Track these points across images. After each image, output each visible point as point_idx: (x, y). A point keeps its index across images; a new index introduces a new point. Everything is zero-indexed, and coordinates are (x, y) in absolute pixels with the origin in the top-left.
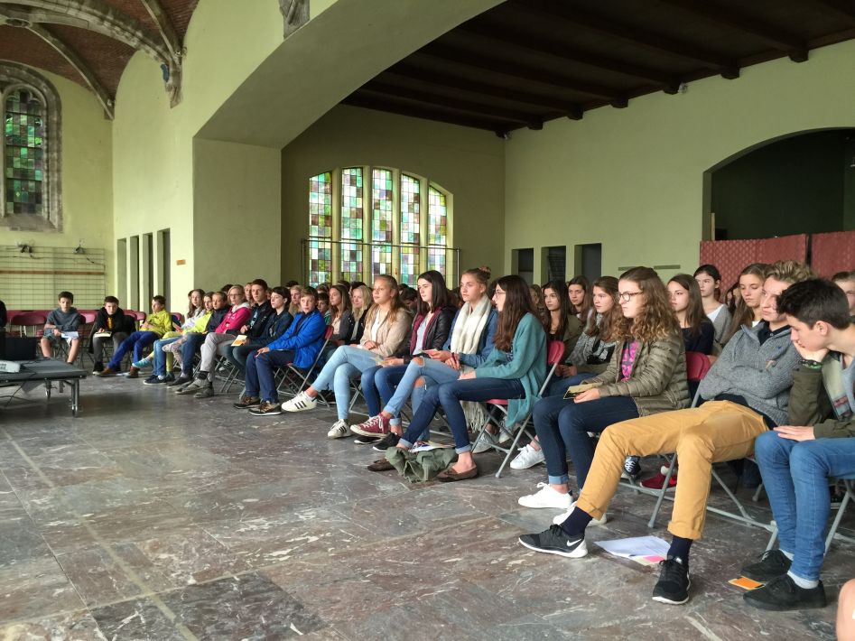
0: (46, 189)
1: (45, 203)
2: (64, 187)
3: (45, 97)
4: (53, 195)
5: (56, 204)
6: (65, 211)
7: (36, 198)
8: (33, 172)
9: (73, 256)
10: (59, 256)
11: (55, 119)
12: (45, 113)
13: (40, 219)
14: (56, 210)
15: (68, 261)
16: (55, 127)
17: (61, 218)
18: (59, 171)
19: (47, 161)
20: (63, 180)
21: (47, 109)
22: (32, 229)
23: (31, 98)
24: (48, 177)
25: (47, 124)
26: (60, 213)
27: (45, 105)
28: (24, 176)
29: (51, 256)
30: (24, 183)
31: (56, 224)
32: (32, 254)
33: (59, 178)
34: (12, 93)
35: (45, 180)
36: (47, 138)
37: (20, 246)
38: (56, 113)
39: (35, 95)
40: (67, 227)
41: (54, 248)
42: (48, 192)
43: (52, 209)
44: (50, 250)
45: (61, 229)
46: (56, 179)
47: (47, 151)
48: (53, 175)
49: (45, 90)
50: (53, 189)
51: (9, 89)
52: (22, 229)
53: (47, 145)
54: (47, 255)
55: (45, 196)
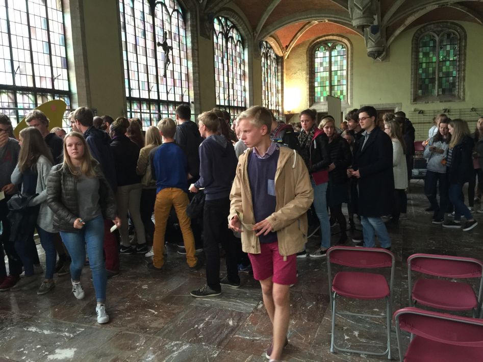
0: (457, 80)
1: (457, 87)
2: (466, 79)
3: (459, 34)
4: (461, 82)
5: (462, 87)
6: (466, 90)
7: (453, 85)
8: (452, 72)
9: (469, 113)
10: (462, 113)
11: (463, 44)
12: (459, 42)
13: (454, 96)
14: (462, 90)
15: (467, 115)
16: (463, 48)
17: (464, 94)
18: (464, 70)
19: (459, 66)
20: (466, 75)
21: (460, 40)
22: (450, 101)
23: (452, 36)
24: (459, 74)
25: (459, 47)
26: (464, 91)
27: (459, 38)
28: (448, 74)
29: (458, 113)
30: (447, 78)
31: (462, 97)
32: (450, 113)
33: (464, 73)
34: (443, 36)
35: (458, 76)
36: (459, 55)
37: (444, 110)
38: (464, 41)
39: (454, 34)
40: (467, 98)
41: (460, 109)
42: (458, 82)
43: (460, 90)
44: (458, 111)
45: (464, 100)
46: (462, 75)
47: (459, 61)
48: (461, 72)
49: (459, 31)
50: (461, 80)
51: (442, 33)
52: (445, 101)
53: (459, 58)
54: (456, 113)
55: (457, 84)
